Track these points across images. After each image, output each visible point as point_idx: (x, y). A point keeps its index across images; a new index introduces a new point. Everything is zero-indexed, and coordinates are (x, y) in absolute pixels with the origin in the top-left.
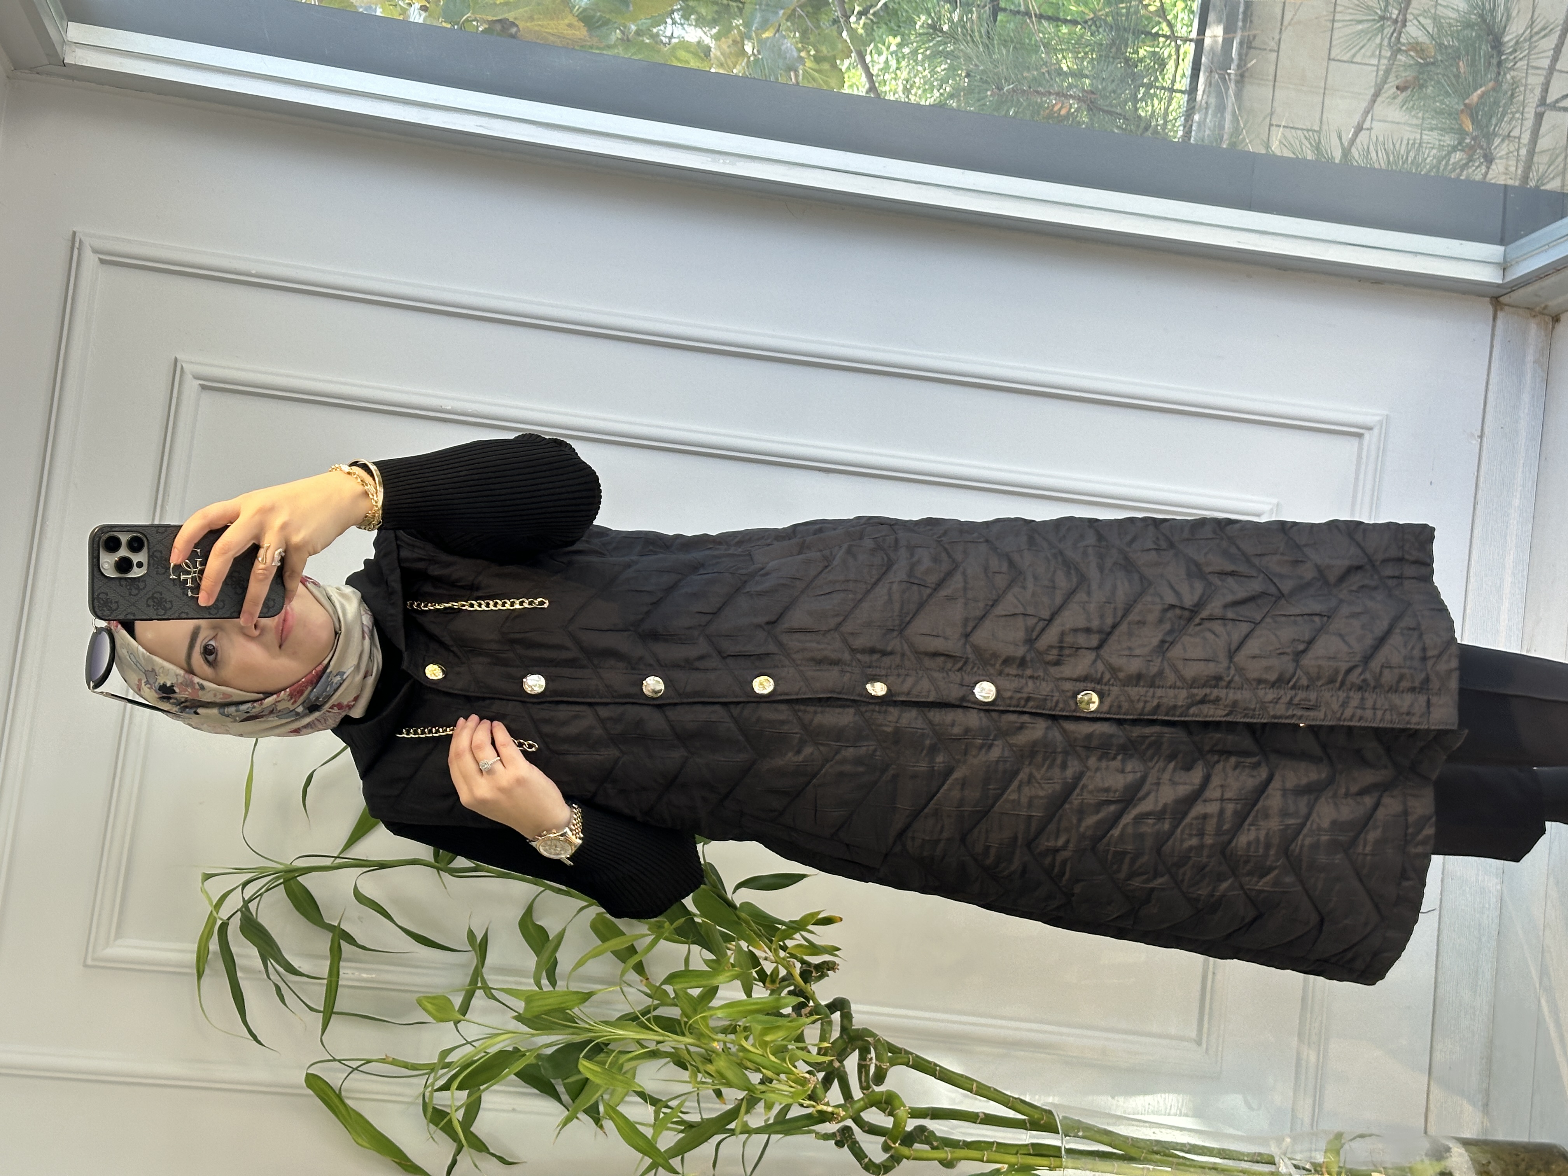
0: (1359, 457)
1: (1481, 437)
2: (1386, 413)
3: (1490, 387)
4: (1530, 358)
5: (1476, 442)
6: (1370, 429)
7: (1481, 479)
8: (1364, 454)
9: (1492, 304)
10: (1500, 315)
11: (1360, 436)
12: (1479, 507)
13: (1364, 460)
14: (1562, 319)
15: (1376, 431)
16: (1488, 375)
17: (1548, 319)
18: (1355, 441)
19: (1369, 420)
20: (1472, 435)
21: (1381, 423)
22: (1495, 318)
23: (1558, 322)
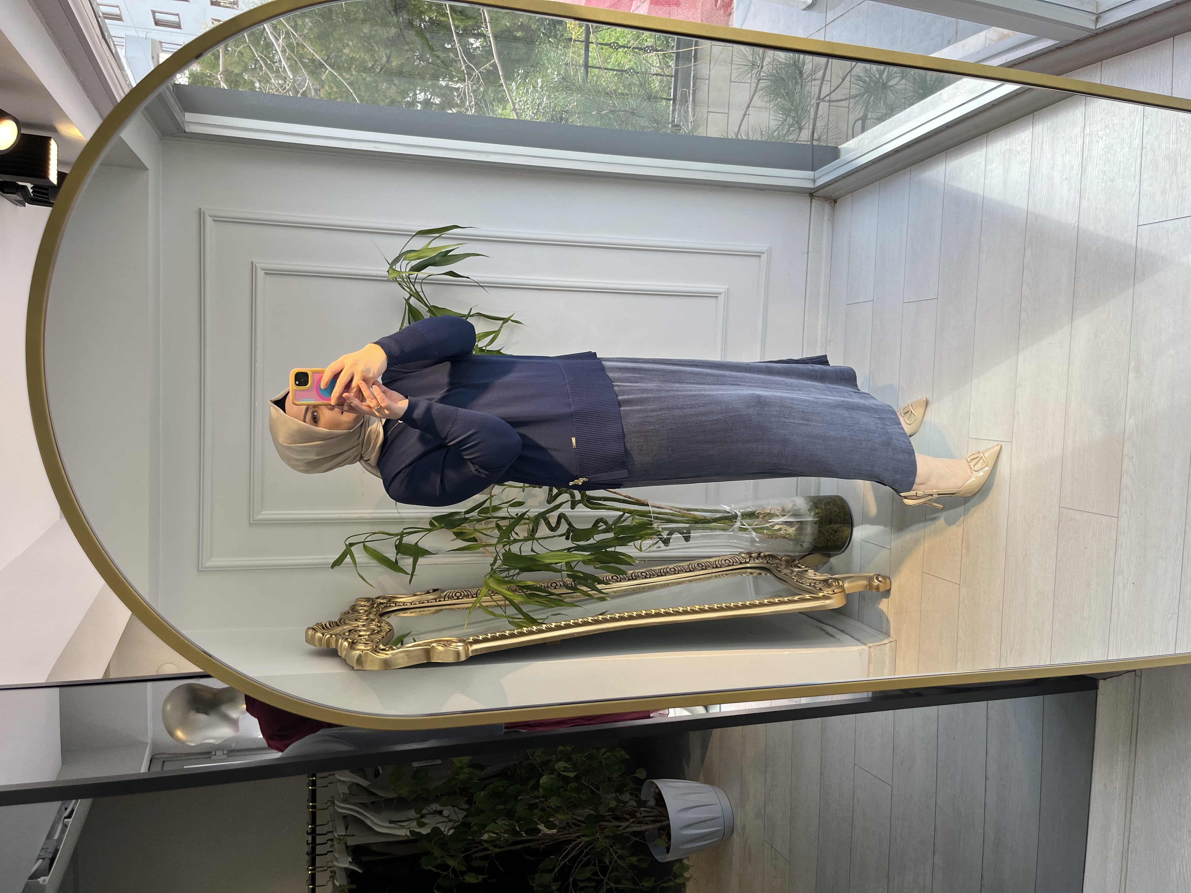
0: (760, 265)
1: (808, 253)
2: (769, 246)
3: (810, 233)
4: (826, 218)
5: (806, 256)
6: (764, 253)
7: (808, 271)
8: (762, 264)
9: (809, 196)
10: (813, 201)
11: (760, 256)
12: (808, 283)
13: (762, 266)
14: (838, 202)
15: (766, 254)
16: (809, 229)
17: (832, 201)
18: (758, 258)
19: (763, 249)
20: (804, 253)
21: (767, 250)
22: (811, 202)
23: (836, 202)
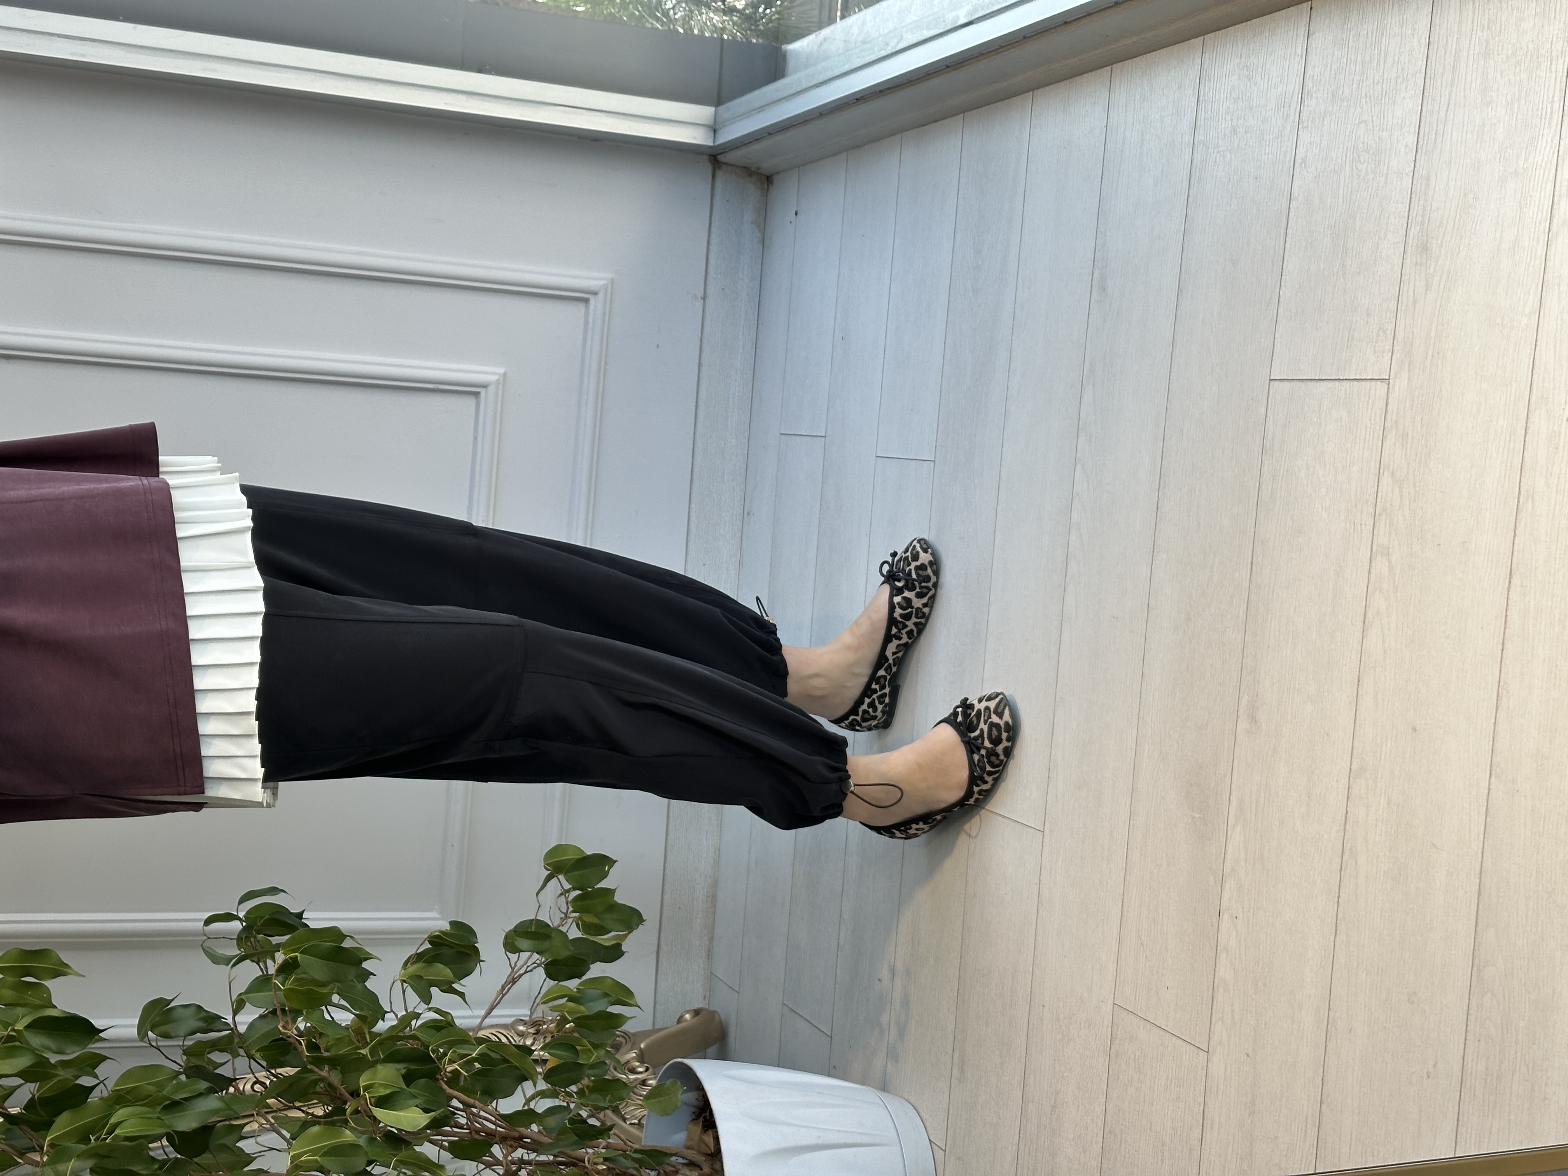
0: (586, 323)
1: (704, 298)
2: (609, 276)
3: (711, 248)
4: (749, 217)
5: (699, 304)
6: (595, 293)
7: (705, 342)
8: (591, 320)
9: (710, 162)
10: (720, 174)
11: (586, 301)
12: (703, 367)
13: (590, 325)
14: (776, 181)
15: (601, 296)
16: (709, 235)
17: (761, 181)
18: (582, 307)
19: (593, 284)
20: (696, 296)
21: (606, 287)
22: (714, 177)
23: (772, 183)
